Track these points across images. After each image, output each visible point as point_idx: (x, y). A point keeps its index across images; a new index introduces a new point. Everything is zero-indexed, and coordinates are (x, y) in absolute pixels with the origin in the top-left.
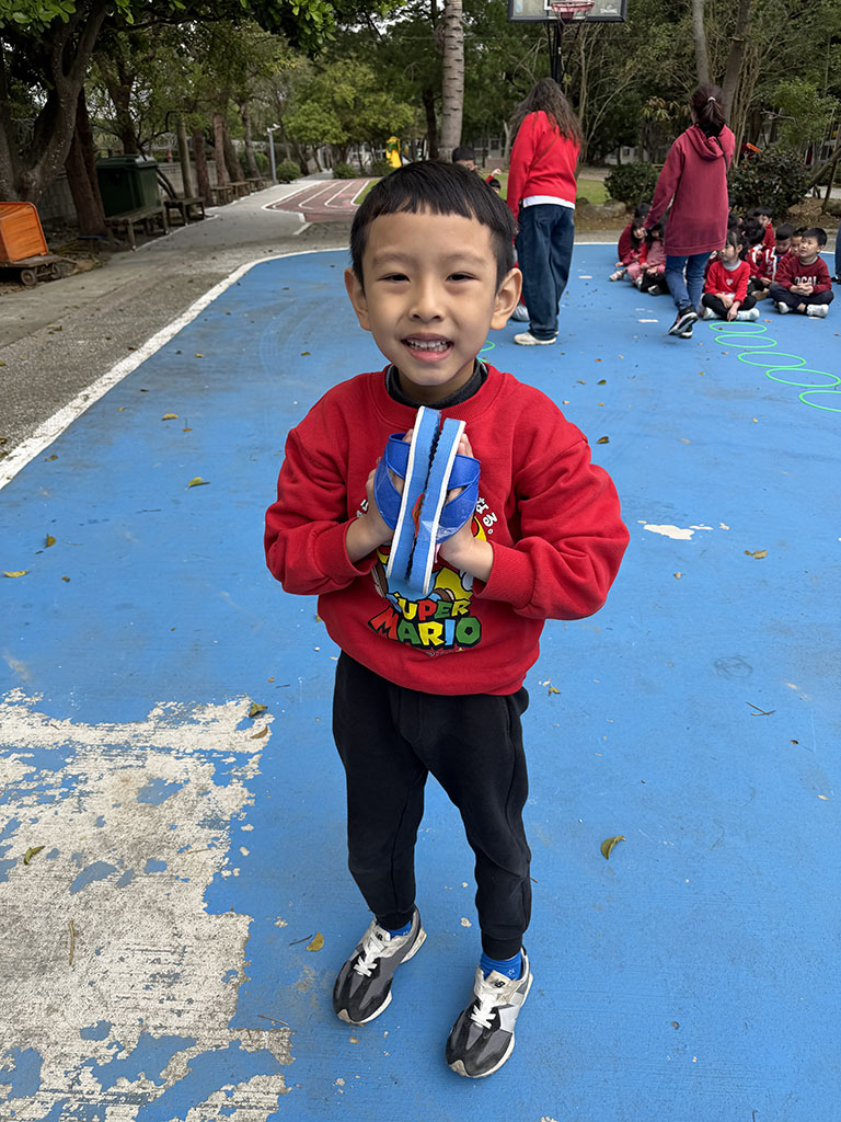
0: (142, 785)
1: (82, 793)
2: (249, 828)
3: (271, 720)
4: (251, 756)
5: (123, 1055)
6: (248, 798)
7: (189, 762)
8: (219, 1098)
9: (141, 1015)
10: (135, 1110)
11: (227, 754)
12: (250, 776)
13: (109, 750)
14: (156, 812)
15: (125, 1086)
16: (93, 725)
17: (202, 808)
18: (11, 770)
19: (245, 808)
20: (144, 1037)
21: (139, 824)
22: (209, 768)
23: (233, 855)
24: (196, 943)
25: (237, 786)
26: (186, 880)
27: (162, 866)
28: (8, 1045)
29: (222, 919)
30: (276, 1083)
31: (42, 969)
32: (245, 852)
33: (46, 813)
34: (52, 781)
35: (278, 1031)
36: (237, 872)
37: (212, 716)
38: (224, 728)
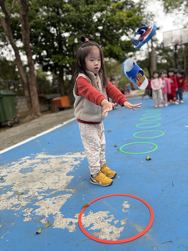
0: (61, 162)
1: (49, 163)
2: (79, 166)
4: (83, 158)
5: (44, 191)
7: (70, 159)
8: (59, 196)
9: (49, 187)
10: (43, 197)
11: (78, 158)
12: (81, 160)
13: (56, 158)
14: (62, 165)
15: (43, 194)
16: (55, 155)
17: (71, 164)
18: (38, 161)
19: (79, 164)
20: (49, 189)
21: (59, 166)
22: (75, 159)
23: (74, 169)
24: (63, 179)
25: (78, 161)
26: (64, 172)
27: (61, 170)
28: (24, 190)
29: (69, 176)
30: (71, 195)
31: (34, 182)
32: (77, 169)
33: (42, 165)
34: (44, 162)
35: (74, 189)
36: (74, 171)
37: (77, 154)
38: (79, 155)
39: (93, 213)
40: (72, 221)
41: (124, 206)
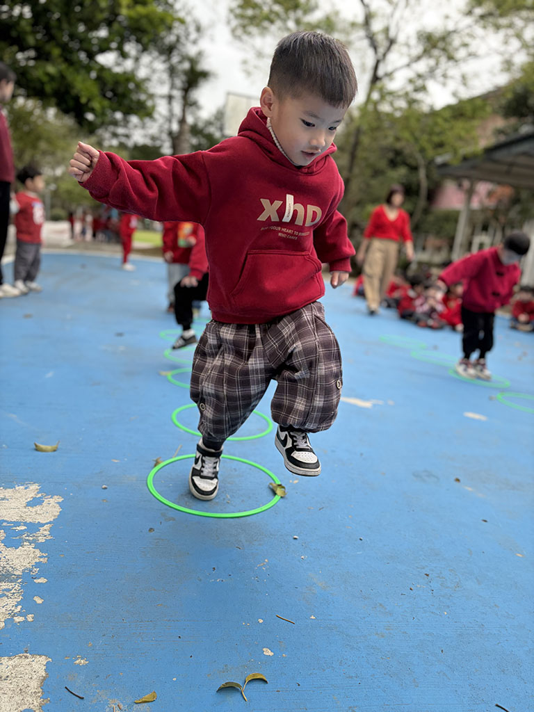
2: (42, 580)
3: (61, 500)
4: (43, 525)
6: (40, 557)
11: (17, 524)
12: (42, 540)
19: (37, 565)
23: (27, 604)
25: (28, 548)
32: (39, 601)
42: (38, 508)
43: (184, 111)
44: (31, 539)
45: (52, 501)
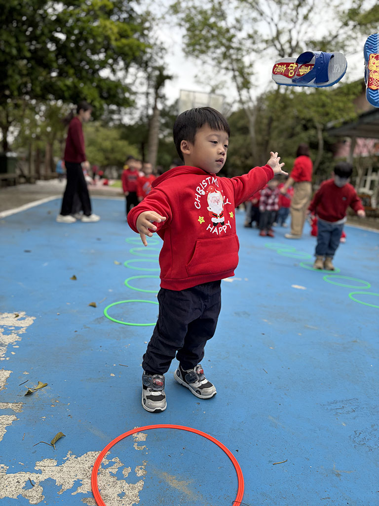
2: (17, 347)
3: (34, 318)
4: (23, 327)
6: (18, 339)
11: (10, 327)
12: (21, 333)
19: (16, 341)
22: (3, 330)
23: (7, 354)
25: (13, 336)
30: (14, 417)
32: (13, 353)
35: (17, 403)
36: (8, 359)
37: (6, 316)
38: (11, 319)
39: (74, 456)
40: (31, 479)
41: (136, 438)
42: (22, 321)
43: (156, 101)
44: (16, 332)
45: (30, 319)
